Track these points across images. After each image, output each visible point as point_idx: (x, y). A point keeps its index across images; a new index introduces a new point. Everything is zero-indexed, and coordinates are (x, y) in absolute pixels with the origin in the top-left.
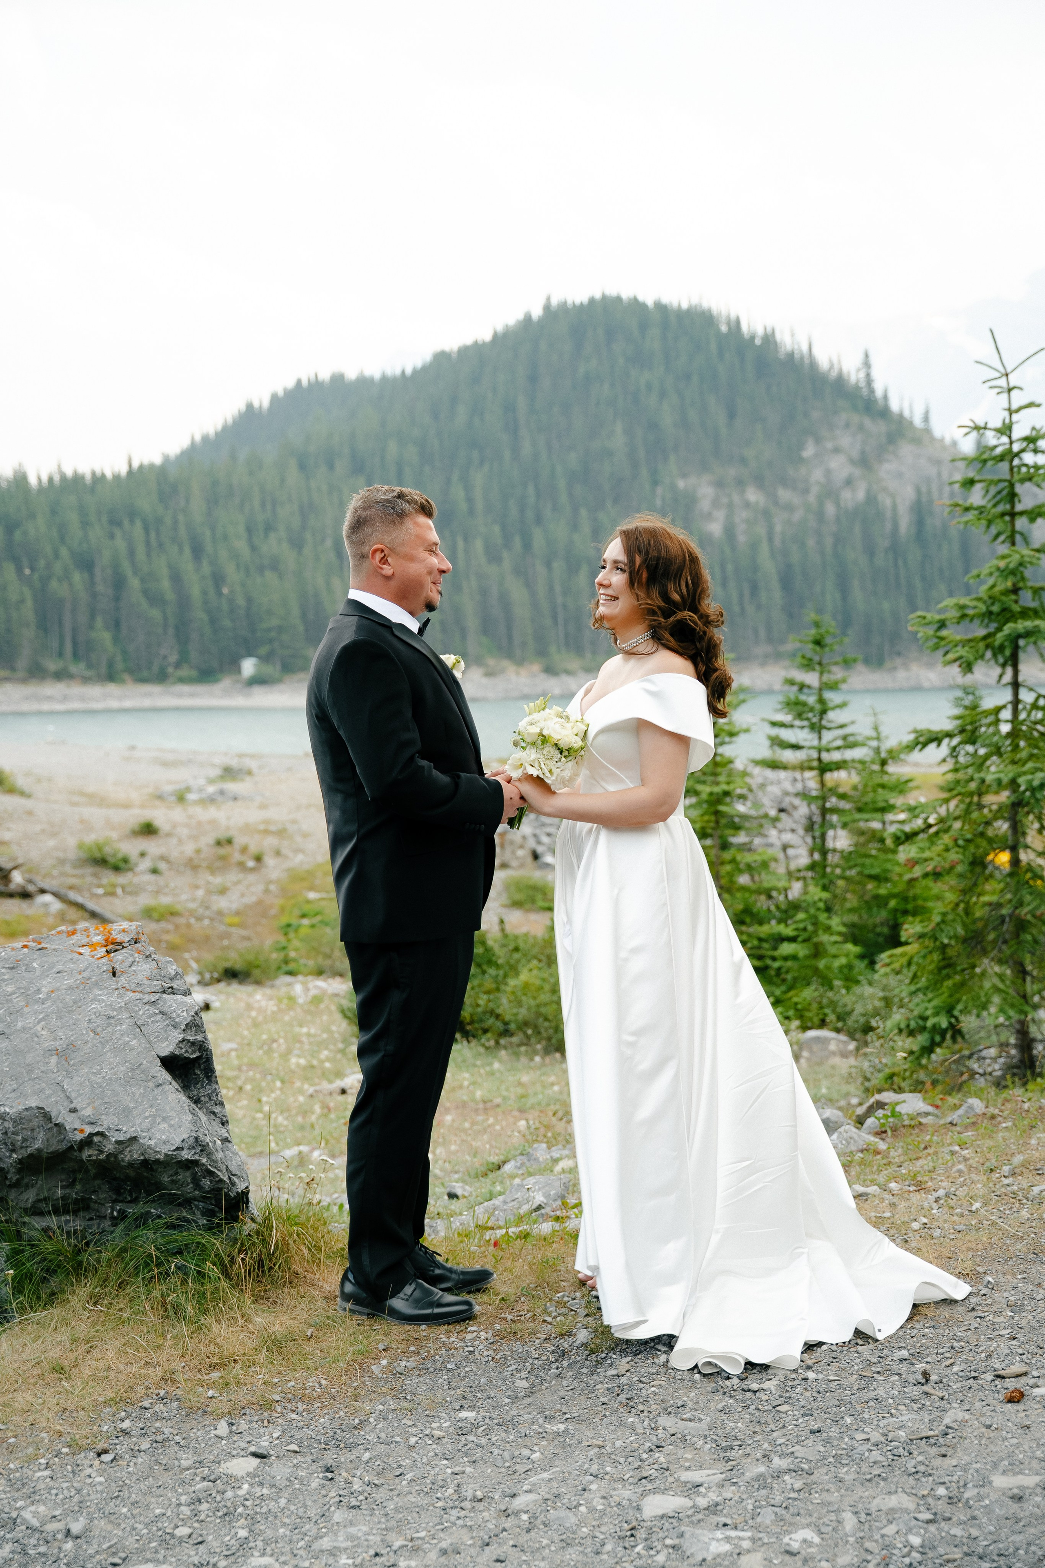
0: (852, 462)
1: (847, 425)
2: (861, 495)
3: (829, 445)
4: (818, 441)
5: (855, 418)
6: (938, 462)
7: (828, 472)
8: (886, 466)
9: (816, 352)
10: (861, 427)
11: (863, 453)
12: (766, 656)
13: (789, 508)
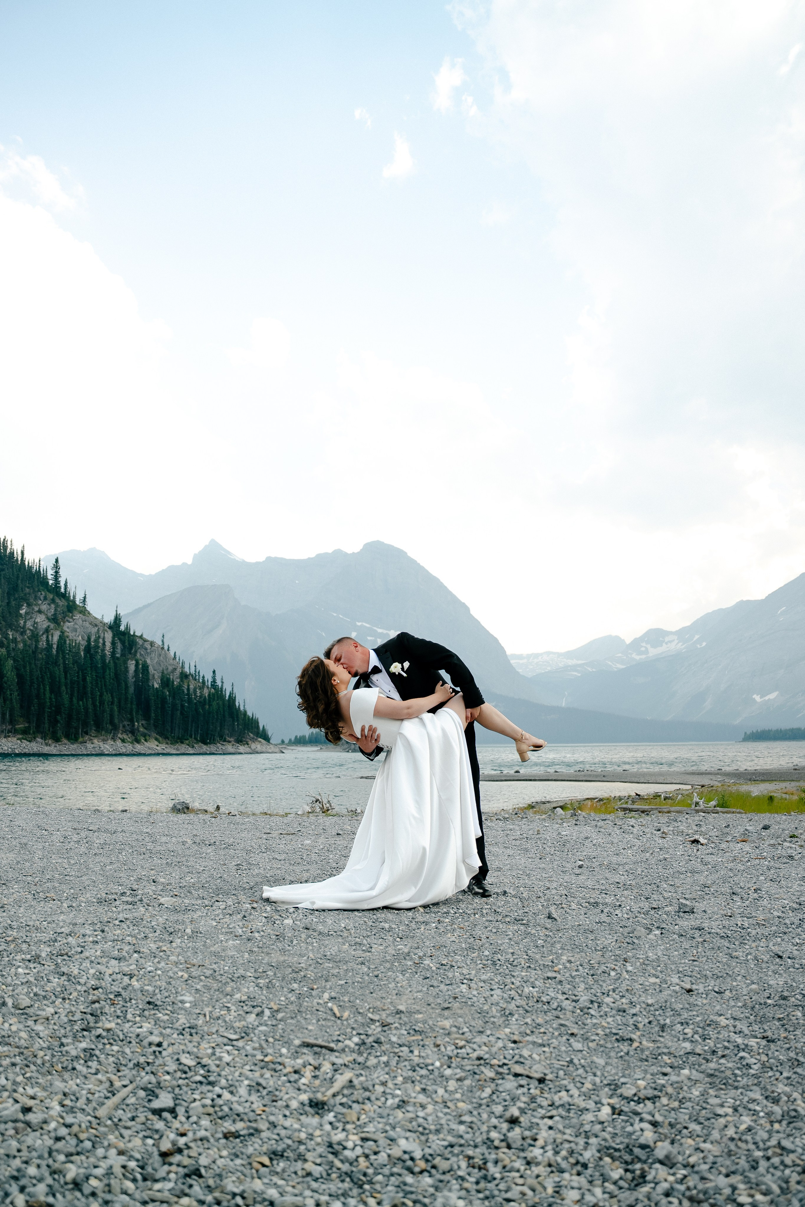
0: (48, 618)
1: (45, 598)
2: (56, 638)
3: (36, 609)
4: (29, 605)
5: (51, 596)
6: (96, 625)
7: (35, 623)
8: (67, 624)
9: (26, 556)
10: (53, 601)
11: (55, 614)
12: (9, 731)
13: (15, 640)
